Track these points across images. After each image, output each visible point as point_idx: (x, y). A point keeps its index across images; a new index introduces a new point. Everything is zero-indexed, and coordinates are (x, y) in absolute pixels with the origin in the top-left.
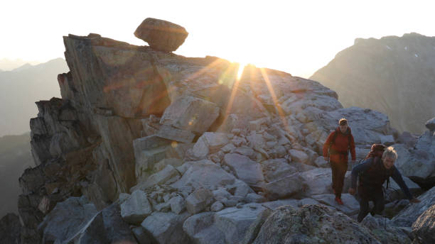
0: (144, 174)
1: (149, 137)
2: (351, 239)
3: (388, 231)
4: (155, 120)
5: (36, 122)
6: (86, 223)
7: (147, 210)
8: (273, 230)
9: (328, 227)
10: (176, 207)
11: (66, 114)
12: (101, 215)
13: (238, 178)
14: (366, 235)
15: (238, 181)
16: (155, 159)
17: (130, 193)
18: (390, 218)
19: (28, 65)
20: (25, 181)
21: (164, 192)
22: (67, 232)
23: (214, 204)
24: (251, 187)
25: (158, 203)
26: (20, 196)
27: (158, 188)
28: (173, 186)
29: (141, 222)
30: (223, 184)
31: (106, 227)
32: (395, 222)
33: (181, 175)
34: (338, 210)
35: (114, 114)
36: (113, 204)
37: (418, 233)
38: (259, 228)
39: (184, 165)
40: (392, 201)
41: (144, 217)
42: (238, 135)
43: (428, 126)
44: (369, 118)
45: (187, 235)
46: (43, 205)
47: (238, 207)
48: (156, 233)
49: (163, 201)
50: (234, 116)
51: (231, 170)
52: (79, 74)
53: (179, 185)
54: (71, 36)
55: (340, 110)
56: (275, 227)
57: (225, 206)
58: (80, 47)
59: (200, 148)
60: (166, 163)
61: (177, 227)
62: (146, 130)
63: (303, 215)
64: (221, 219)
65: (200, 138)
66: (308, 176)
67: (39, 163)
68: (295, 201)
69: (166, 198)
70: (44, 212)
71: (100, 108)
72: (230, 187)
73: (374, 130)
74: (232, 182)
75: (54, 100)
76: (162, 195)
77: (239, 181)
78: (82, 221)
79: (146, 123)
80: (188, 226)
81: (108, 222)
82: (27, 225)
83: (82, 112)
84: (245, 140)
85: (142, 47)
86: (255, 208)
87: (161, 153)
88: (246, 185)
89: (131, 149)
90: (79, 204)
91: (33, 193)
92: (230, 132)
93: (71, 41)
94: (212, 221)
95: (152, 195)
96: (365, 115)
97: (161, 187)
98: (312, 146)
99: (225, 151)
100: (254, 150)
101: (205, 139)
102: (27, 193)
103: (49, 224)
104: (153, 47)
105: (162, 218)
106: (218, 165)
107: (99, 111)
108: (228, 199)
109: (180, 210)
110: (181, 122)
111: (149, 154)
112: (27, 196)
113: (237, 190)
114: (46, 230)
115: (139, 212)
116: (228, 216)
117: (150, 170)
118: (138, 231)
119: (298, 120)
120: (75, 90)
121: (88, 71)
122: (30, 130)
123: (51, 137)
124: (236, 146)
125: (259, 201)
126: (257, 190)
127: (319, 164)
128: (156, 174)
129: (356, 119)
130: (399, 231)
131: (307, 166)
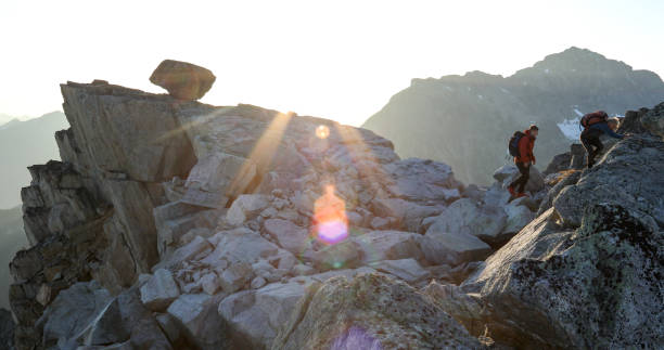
0: (168, 248)
1: (174, 203)
2: (414, 311)
3: (455, 299)
4: (179, 183)
5: (29, 192)
6: (98, 314)
7: (173, 292)
8: (324, 307)
9: (387, 299)
10: (210, 287)
11: (68, 180)
12: (116, 302)
13: (281, 247)
14: (431, 306)
15: (281, 251)
16: (182, 230)
17: (151, 273)
18: (458, 284)
19: (15, 121)
20: (17, 267)
21: (194, 269)
22: (75, 326)
23: (255, 280)
24: (298, 257)
25: (187, 282)
26: (12, 286)
27: (186, 264)
28: (204, 261)
29: (168, 307)
30: (264, 255)
31: (123, 317)
32: (463, 288)
33: (213, 247)
34: (400, 278)
35: (128, 178)
36: (132, 287)
37: (487, 299)
38: (307, 305)
39: (216, 235)
40: (460, 264)
41: (170, 301)
42: (279, 196)
43: (496, 176)
44: (431, 171)
45: (224, 320)
46: (42, 295)
47: (284, 282)
48: (186, 320)
49: (193, 281)
50: (274, 174)
51: (273, 238)
52: (83, 130)
53: (211, 259)
54: (70, 84)
55: (397, 161)
56: (327, 303)
57: (267, 282)
58: (82, 97)
59: (235, 214)
60: (195, 234)
61: (211, 311)
62: (169, 196)
63: (357, 287)
64: (265, 297)
65: (235, 202)
66: (364, 240)
67: (35, 243)
68: (350, 270)
69: (196, 276)
70: (43, 304)
71: (111, 171)
72: (272, 258)
73: (435, 183)
74: (275, 253)
75: (52, 164)
76: (191, 274)
77: (284, 251)
78: (92, 312)
79: (168, 187)
80: (225, 309)
81: (125, 310)
82: (22, 323)
83: (88, 177)
84: (288, 203)
85: (160, 95)
86: (302, 282)
87: (187, 223)
88: (291, 255)
89: (151, 219)
90: (89, 291)
91: (29, 281)
92: (270, 194)
93: (70, 90)
94: (254, 300)
95: (180, 273)
96: (425, 167)
97: (190, 264)
98: (367, 205)
99: (264, 215)
100: (300, 213)
101: (240, 204)
102: (20, 281)
103: (50, 318)
104: (173, 95)
105: (192, 301)
106: (257, 233)
107: (109, 175)
108: (272, 273)
109: (213, 290)
110: (212, 183)
111: (174, 224)
112: (21, 286)
113: (282, 262)
114: (47, 326)
115: (163, 295)
116: (272, 293)
117: (175, 244)
118: (163, 319)
119: (348, 175)
120: (77, 150)
121: (94, 127)
122: (22, 203)
123: (50, 209)
124: (278, 209)
125: (307, 274)
126: (305, 261)
127: (376, 226)
128: (183, 248)
129: (416, 171)
130: (468, 299)
131: (361, 229)
